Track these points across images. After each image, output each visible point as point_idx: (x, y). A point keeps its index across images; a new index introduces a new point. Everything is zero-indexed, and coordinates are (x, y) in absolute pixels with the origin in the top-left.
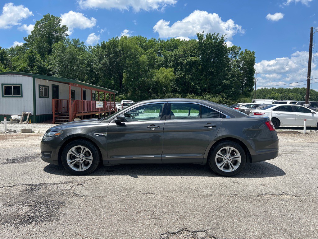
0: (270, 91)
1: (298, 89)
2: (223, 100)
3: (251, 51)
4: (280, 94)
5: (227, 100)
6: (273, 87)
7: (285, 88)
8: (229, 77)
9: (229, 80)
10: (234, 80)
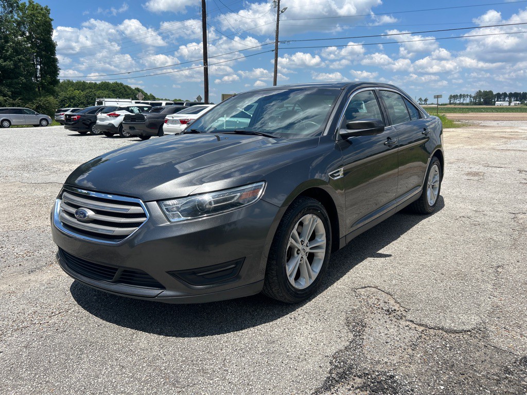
0: (65, 85)
1: (108, 85)
2: (6, 101)
3: (43, 6)
4: (82, 91)
5: (15, 100)
6: (68, 79)
7: (88, 82)
8: (8, 53)
9: (11, 60)
10: (20, 60)
